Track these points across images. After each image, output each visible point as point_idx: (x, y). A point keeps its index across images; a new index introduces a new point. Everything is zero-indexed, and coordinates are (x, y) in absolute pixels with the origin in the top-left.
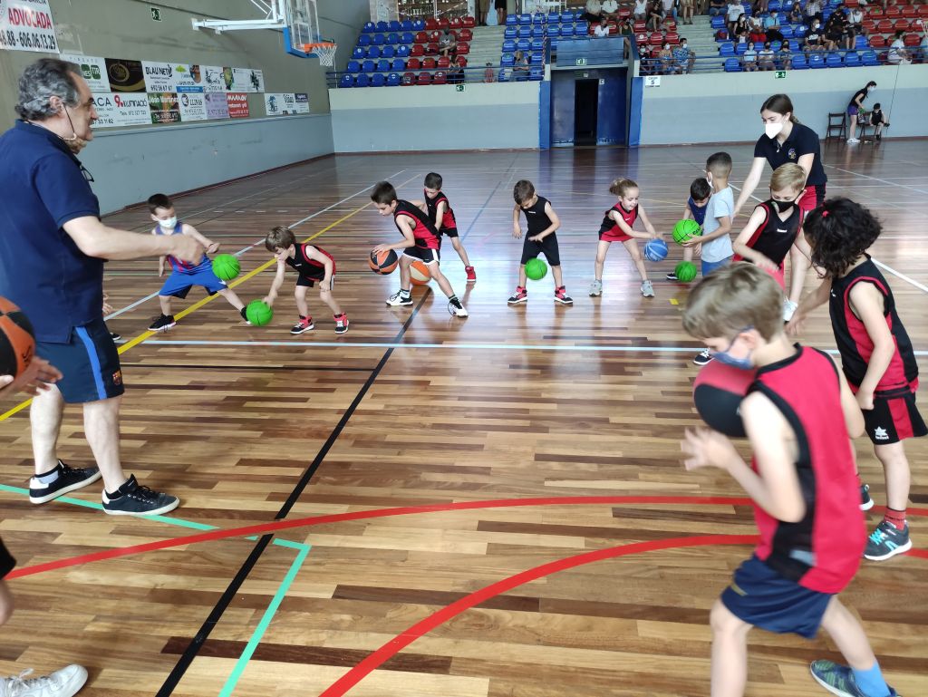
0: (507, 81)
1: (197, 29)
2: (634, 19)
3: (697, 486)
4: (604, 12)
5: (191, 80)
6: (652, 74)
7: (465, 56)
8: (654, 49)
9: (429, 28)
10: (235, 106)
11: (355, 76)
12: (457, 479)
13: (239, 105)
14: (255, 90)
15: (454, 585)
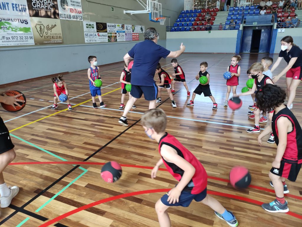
0: (226, 30)
1: (125, 13)
2: (278, 8)
3: (219, 174)
4: (267, 6)
5: (121, 29)
6: (282, 28)
7: (213, 21)
8: (284, 19)
9: (202, 12)
10: (135, 37)
11: (176, 28)
12: (141, 158)
13: (136, 37)
14: (142, 32)
15: (120, 190)
